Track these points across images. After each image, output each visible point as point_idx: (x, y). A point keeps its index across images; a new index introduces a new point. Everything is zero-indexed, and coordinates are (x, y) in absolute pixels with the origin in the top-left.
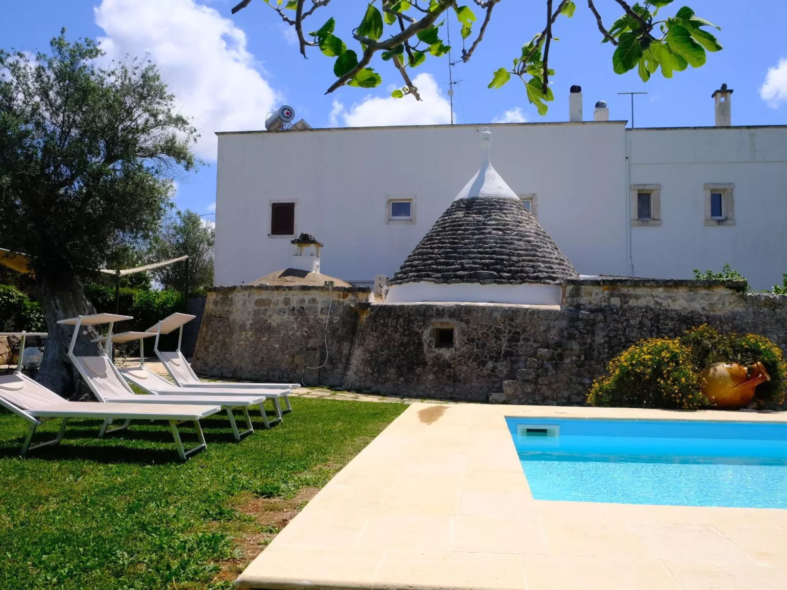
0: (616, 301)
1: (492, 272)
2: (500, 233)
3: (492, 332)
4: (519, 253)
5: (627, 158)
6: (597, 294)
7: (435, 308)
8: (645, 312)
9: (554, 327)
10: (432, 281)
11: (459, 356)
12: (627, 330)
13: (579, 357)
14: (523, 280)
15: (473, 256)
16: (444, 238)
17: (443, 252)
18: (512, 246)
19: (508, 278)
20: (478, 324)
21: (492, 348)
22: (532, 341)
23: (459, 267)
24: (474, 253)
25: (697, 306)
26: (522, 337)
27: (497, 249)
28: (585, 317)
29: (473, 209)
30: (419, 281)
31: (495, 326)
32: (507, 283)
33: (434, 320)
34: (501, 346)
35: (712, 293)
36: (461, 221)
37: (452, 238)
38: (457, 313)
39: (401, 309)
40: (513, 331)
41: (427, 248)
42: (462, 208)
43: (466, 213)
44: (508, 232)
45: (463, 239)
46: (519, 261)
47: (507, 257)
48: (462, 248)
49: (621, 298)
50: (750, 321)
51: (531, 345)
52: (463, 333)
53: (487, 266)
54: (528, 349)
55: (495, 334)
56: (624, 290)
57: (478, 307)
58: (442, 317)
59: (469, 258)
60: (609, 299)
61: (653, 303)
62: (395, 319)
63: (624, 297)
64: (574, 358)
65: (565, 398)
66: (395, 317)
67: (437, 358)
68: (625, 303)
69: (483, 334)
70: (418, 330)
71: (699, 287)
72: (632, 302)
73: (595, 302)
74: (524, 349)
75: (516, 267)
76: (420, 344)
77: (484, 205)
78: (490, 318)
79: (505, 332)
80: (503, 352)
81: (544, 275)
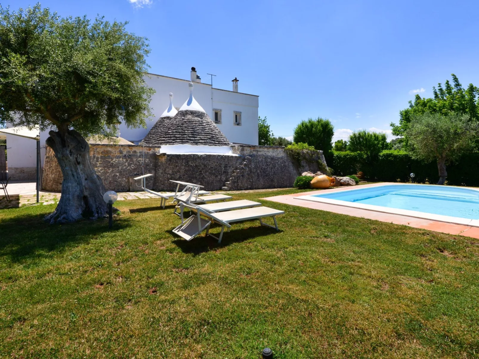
0: (255, 153)
1: (212, 141)
2: (208, 126)
3: (218, 164)
4: (217, 134)
5: (212, 99)
6: (249, 150)
7: (197, 155)
8: (262, 156)
10: (190, 144)
12: (259, 162)
14: (222, 145)
15: (203, 134)
16: (187, 126)
17: (190, 132)
18: (214, 131)
19: (218, 144)
20: (213, 161)
21: (219, 170)
22: (232, 167)
23: (200, 139)
25: (274, 154)
26: (228, 166)
27: (210, 132)
29: (195, 115)
30: (184, 144)
31: (219, 162)
32: (218, 146)
34: (222, 169)
36: (192, 119)
37: (191, 126)
38: (206, 157)
39: (183, 156)
40: (225, 164)
41: (181, 130)
43: (193, 116)
45: (196, 127)
46: (218, 137)
47: (215, 136)
48: (197, 131)
51: (232, 169)
53: (209, 139)
55: (220, 165)
56: (257, 149)
57: (212, 155)
58: (200, 159)
60: (253, 152)
61: (264, 153)
62: (181, 160)
63: (257, 151)
64: (247, 173)
69: (215, 165)
70: (191, 164)
72: (259, 153)
73: (248, 153)
77: (198, 114)
79: (223, 164)
80: (223, 172)
81: (227, 143)
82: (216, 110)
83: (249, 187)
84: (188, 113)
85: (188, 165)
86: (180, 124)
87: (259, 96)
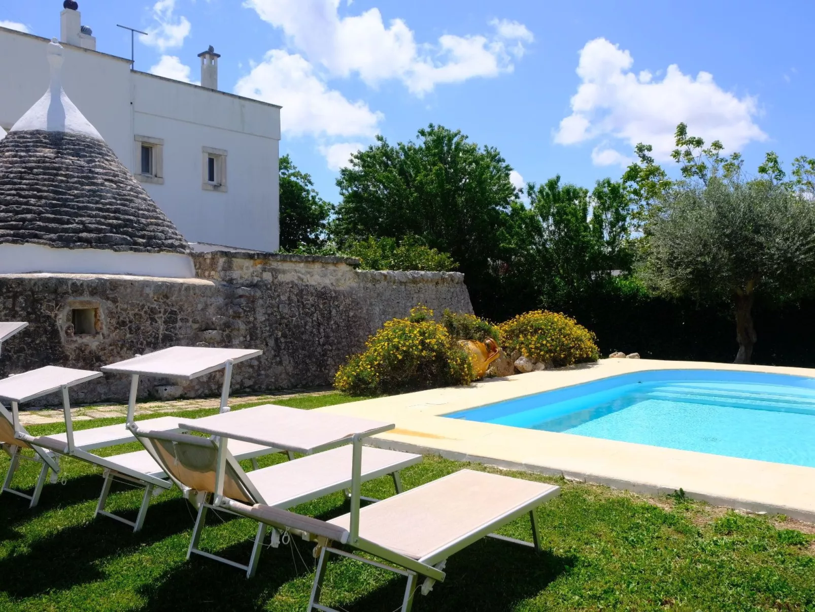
0: (267, 276)
1: (125, 236)
2: (114, 186)
3: (146, 312)
4: (144, 214)
5: (131, 103)
6: (247, 268)
7: (70, 283)
8: (291, 287)
9: (211, 305)
10: (45, 244)
11: (110, 345)
12: (280, 306)
13: (245, 337)
14: (161, 248)
15: (94, 213)
16: (37, 184)
17: (46, 203)
18: (132, 205)
19: (145, 245)
20: (127, 303)
21: (148, 332)
22: (191, 322)
23: (81, 226)
24: (92, 209)
25: (327, 282)
26: (179, 317)
27: (118, 206)
28: (247, 294)
29: (66, 149)
30: (22, 243)
31: (148, 304)
32: (145, 251)
33: (71, 299)
34: (158, 329)
35: (337, 269)
36: (54, 163)
37: (52, 185)
38: (102, 289)
39: (19, 284)
40: (169, 310)
41: (14, 195)
42: (45, 143)
43: (58, 152)
44: (122, 185)
45: (70, 189)
46: (148, 225)
47: (135, 219)
48: (72, 200)
49: (272, 273)
50: (362, 295)
51: (191, 326)
52: (111, 314)
53: (116, 228)
54: (189, 331)
55: (150, 315)
56: (274, 265)
57: (125, 281)
58: (81, 294)
59: (89, 216)
60: (261, 273)
61: (296, 278)
62: (9, 297)
63: (275, 272)
64: (242, 339)
65: (238, 383)
66: (11, 294)
67: (81, 349)
68: (276, 278)
69: (135, 315)
70: (49, 313)
71: (329, 263)
72: (281, 278)
73: (246, 277)
74: (183, 331)
75: (147, 231)
76: (55, 333)
77: (79, 144)
78: (141, 295)
79: (160, 312)
80: (161, 336)
81: (177, 243)
82: (146, 140)
83: (248, 383)
84: (41, 142)
85: (35, 313)
86: (12, 175)
87: (280, 107)
